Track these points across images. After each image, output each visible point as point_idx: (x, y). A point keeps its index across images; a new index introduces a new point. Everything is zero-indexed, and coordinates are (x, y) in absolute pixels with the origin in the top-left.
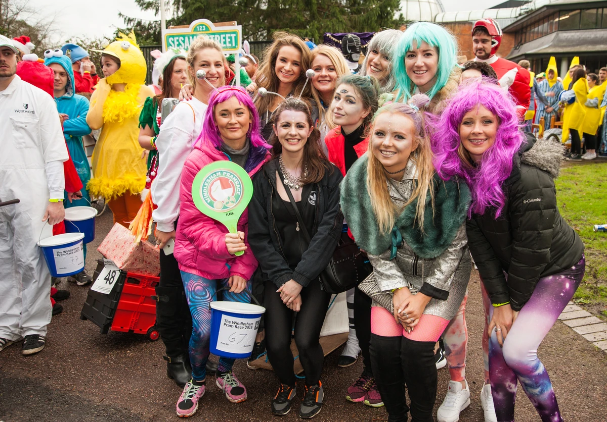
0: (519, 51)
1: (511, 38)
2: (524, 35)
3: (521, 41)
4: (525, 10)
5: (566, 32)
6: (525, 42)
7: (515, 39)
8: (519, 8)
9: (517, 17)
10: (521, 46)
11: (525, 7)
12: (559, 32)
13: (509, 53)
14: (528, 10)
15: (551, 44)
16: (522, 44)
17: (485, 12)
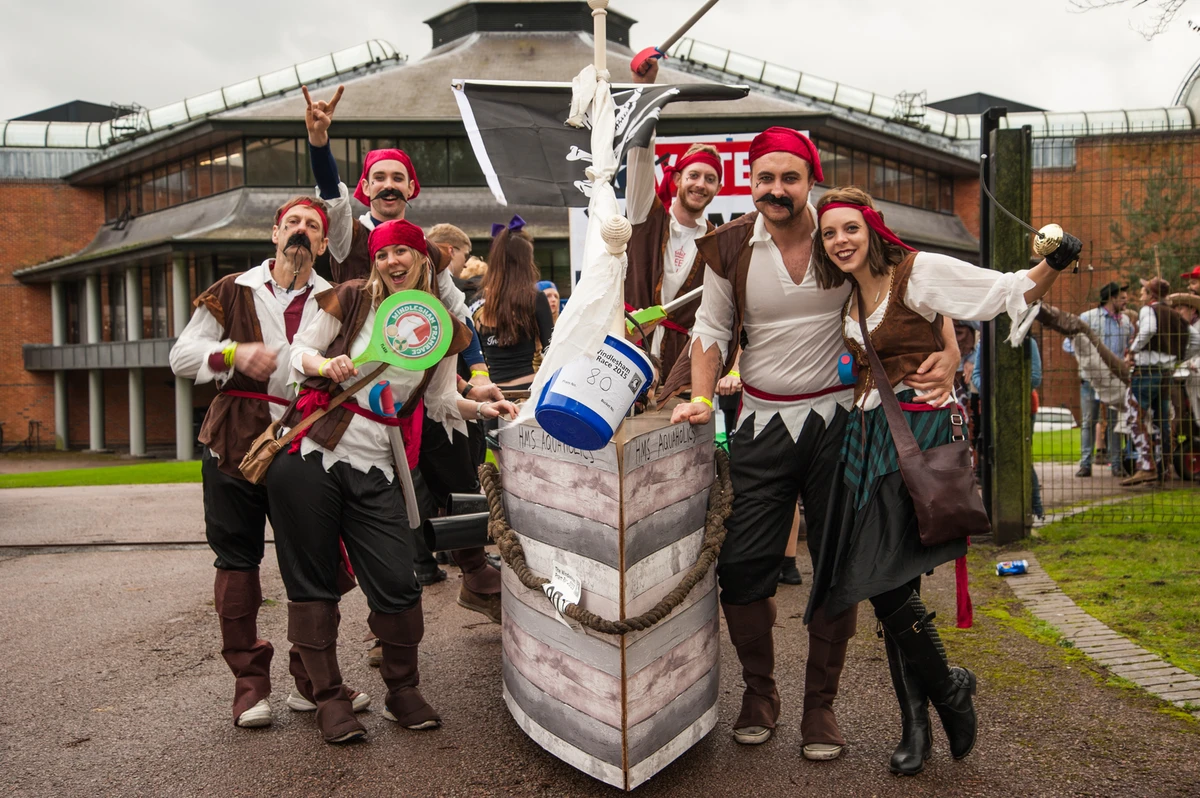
0: (126, 234)
1: (94, 201)
2: (133, 193)
3: (128, 208)
4: (125, 131)
5: (266, 190)
6: (140, 212)
7: (106, 203)
8: (106, 126)
9: (103, 147)
10: (130, 222)
11: (121, 122)
12: (247, 190)
13: (93, 239)
14: (131, 131)
15: (232, 218)
16: (133, 218)
17: (8, 131)
